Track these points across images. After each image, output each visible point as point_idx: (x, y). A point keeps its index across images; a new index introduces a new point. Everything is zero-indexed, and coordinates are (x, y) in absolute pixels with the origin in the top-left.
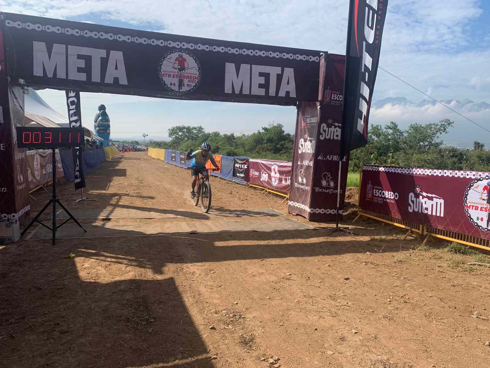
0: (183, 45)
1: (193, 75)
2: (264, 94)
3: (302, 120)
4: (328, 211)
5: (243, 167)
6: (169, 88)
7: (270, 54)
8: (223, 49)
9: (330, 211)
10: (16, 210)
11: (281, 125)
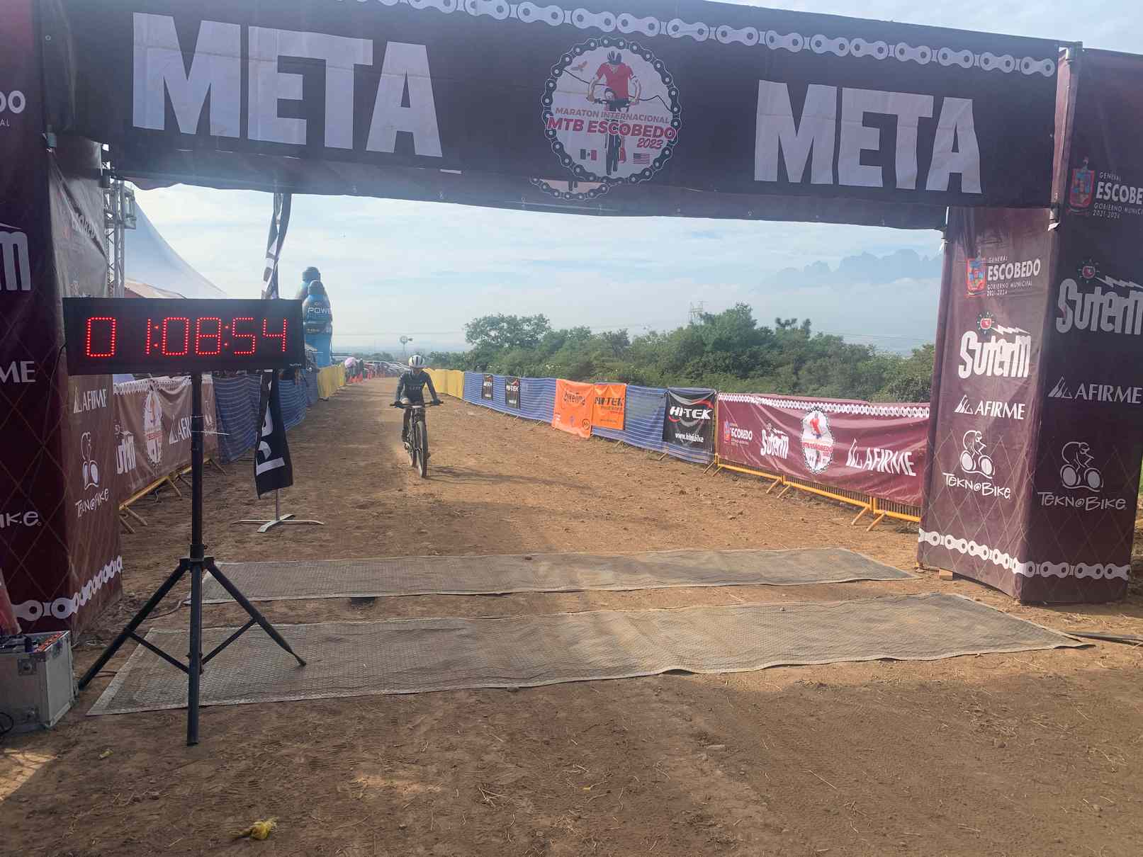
0: (625, 23)
1: (655, 124)
2: (879, 183)
3: (970, 270)
4: (1080, 571)
5: (694, 416)
6: (578, 166)
7: (902, 51)
8: (750, 36)
9: (1088, 571)
10: (71, 585)
11: (746, 307)
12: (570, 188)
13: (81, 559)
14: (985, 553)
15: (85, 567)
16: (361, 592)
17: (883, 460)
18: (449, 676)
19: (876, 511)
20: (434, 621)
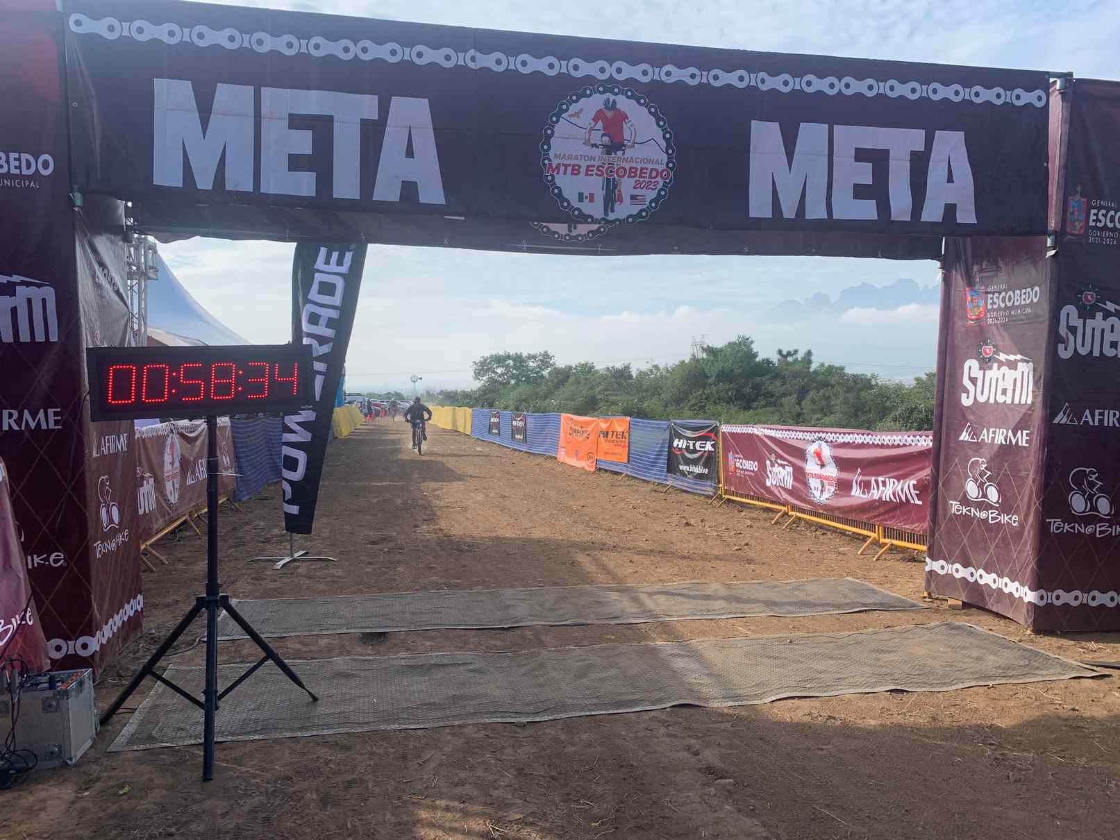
0: (619, 71)
1: (650, 166)
2: (873, 215)
3: (969, 298)
4: (1094, 598)
5: (698, 448)
6: (576, 209)
7: (892, 88)
8: (741, 79)
9: (1102, 599)
10: (94, 624)
11: (747, 339)
12: (570, 231)
13: (102, 598)
14: (994, 581)
15: (106, 606)
16: (371, 628)
17: (888, 489)
18: (458, 711)
19: (882, 540)
20: (443, 655)
